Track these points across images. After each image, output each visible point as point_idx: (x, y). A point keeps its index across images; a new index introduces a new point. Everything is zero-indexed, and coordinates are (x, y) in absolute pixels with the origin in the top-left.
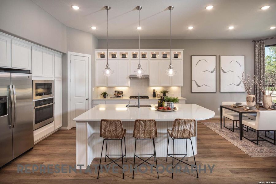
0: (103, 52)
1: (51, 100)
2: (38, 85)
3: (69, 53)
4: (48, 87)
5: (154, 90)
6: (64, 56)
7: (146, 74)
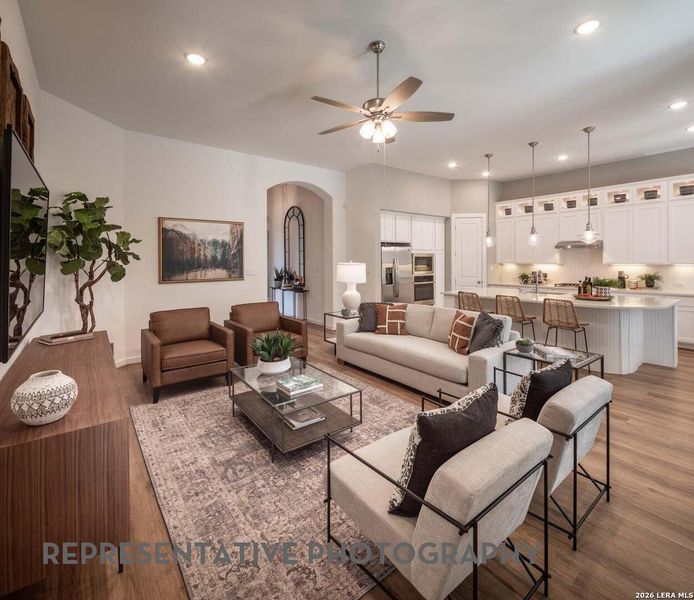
0: (509, 204)
1: (431, 278)
2: (418, 260)
3: (454, 216)
4: (428, 261)
5: (620, 273)
6: (447, 220)
7: (599, 238)
